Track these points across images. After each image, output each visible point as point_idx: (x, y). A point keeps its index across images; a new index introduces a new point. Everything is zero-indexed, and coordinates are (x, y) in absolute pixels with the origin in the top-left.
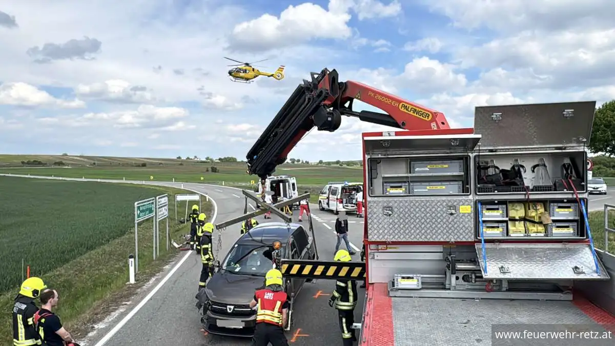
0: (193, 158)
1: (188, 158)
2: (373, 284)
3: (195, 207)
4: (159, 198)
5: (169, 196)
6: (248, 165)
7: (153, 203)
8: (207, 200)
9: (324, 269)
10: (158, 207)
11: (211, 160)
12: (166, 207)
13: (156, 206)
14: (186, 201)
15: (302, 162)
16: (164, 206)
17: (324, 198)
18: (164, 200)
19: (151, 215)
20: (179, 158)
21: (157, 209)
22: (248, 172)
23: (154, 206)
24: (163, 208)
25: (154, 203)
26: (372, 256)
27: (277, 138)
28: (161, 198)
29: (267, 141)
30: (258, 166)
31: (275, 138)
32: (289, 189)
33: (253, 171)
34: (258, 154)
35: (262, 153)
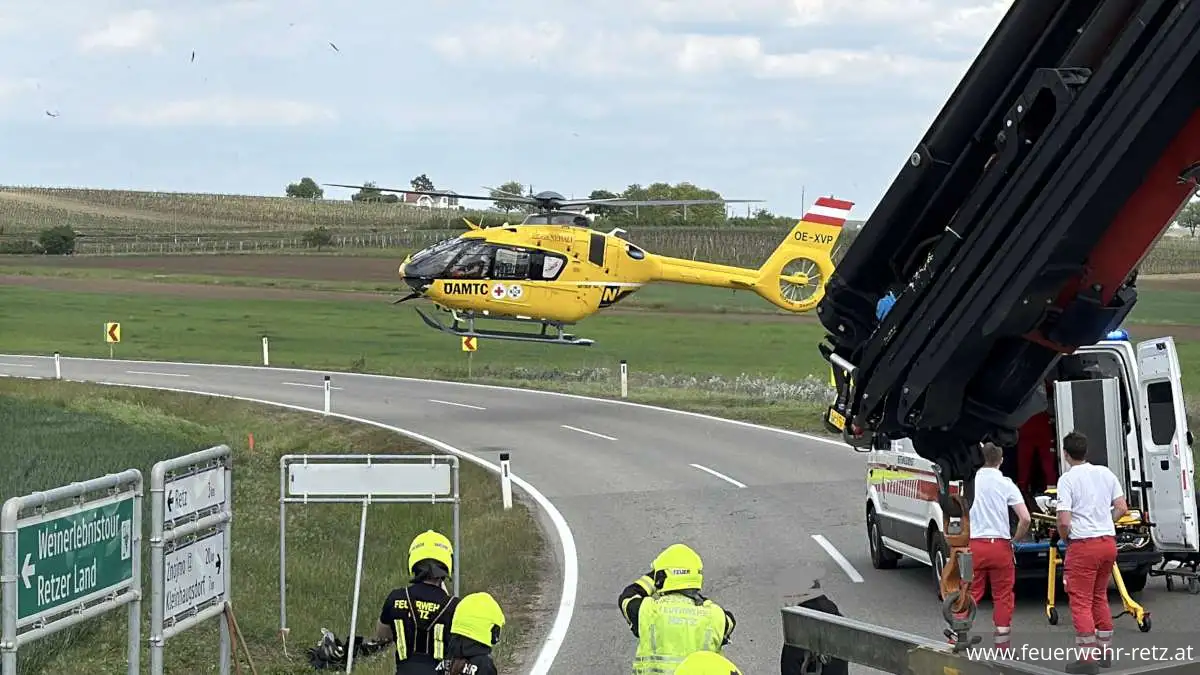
0: (401, 189)
1: (369, 193)
3: (430, 546)
4: (169, 476)
5: (235, 464)
6: (838, 369)
7: (125, 509)
8: (508, 502)
10: (159, 537)
12: (218, 544)
13: (147, 530)
14: (352, 505)
16: (203, 533)
18: (207, 490)
19: (112, 597)
20: (306, 190)
21: (157, 553)
22: (838, 420)
23: (133, 528)
24: (197, 550)
25: (137, 506)
27: (1050, 145)
28: (183, 471)
29: (971, 172)
30: (908, 368)
31: (1034, 141)
32: (1128, 430)
33: (878, 410)
34: (909, 277)
35: (940, 267)
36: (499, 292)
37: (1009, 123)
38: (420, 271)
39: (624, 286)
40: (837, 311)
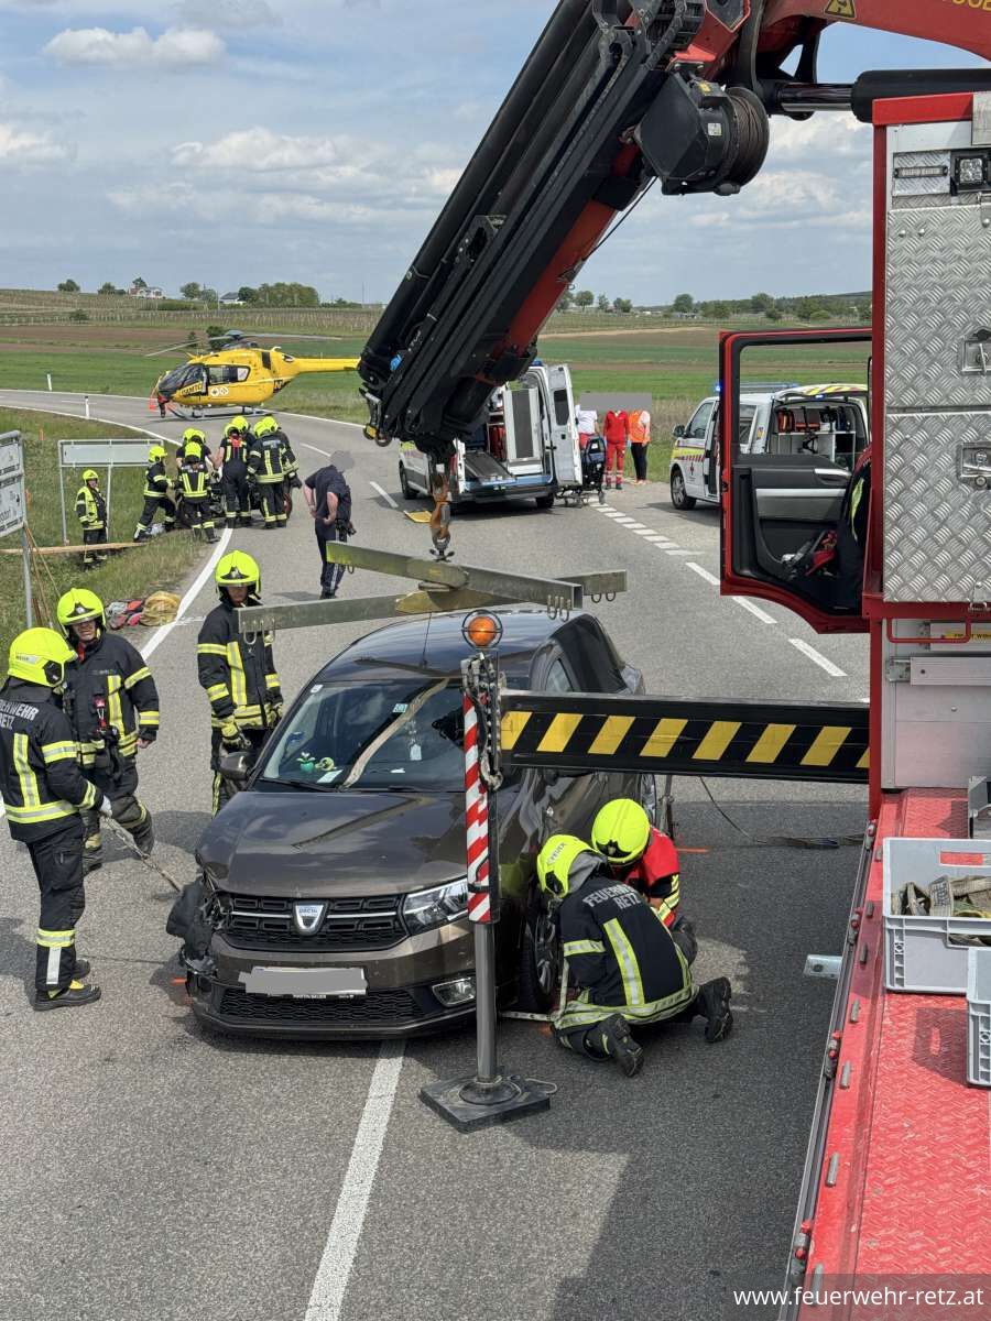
0: (127, 286)
1: (108, 289)
2: (898, 791)
6: (370, 402)
9: (685, 732)
11: (208, 296)
15: (603, 306)
16: (8, 482)
17: (693, 452)
20: (70, 286)
22: (372, 432)
24: (6, 491)
26: (899, 670)
27: (484, 262)
30: (410, 399)
31: (475, 259)
32: (543, 417)
33: (393, 425)
34: (408, 346)
35: (426, 339)
36: (215, 392)
37: (461, 250)
38: (169, 386)
39: (285, 379)
40: (369, 369)
